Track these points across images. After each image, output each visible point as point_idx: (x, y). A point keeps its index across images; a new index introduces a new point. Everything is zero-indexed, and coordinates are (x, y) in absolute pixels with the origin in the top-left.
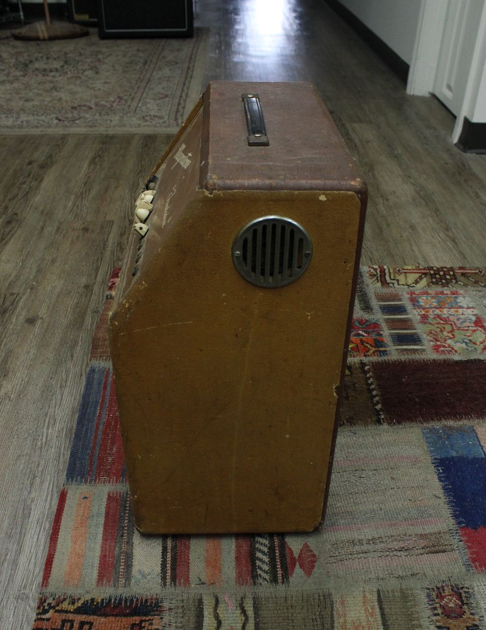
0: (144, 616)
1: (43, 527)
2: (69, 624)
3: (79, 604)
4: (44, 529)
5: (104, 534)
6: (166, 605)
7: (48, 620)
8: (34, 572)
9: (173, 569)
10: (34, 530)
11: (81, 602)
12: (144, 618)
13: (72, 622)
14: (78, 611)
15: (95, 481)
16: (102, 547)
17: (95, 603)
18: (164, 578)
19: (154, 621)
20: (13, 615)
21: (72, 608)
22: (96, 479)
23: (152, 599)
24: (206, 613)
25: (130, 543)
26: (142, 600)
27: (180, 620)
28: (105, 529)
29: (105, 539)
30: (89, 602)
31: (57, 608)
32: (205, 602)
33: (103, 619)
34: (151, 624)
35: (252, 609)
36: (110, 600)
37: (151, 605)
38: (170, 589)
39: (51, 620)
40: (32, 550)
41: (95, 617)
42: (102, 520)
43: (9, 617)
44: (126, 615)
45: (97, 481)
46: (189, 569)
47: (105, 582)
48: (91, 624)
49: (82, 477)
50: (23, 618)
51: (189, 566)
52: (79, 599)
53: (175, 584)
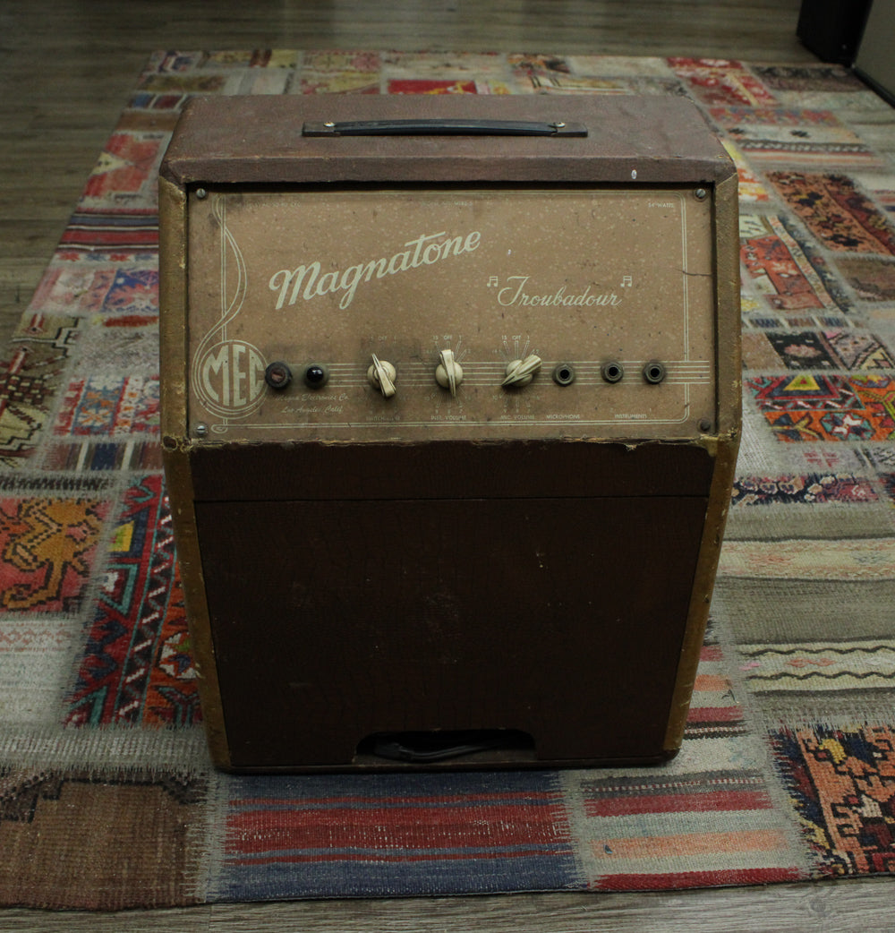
0: (800, 749)
1: (679, 908)
2: (845, 829)
3: (810, 824)
4: (682, 905)
5: (679, 810)
6: (777, 727)
7: (850, 854)
8: (771, 902)
9: (717, 724)
10: (688, 921)
11: (805, 822)
12: (803, 749)
13: (840, 828)
14: (821, 822)
15: (565, 841)
16: (703, 810)
17: (801, 805)
18: (735, 734)
19: (806, 739)
20: (852, 911)
21: (819, 832)
22: (560, 841)
23: (773, 744)
24: (774, 688)
25: (686, 778)
26: (776, 754)
27: (793, 712)
28: (668, 810)
29: (688, 808)
30: (802, 812)
31: (828, 847)
32: (757, 689)
33: (822, 793)
34: (809, 740)
35: (753, 646)
36: (789, 788)
37: (782, 743)
38: (750, 724)
39: (849, 850)
40: (729, 914)
41: (822, 801)
42: (651, 817)
43: (858, 916)
44: (806, 768)
45: (565, 838)
46: (711, 708)
47: (763, 799)
48: (833, 806)
49: (559, 861)
50: (852, 898)
51: (707, 709)
52: (803, 825)
53: (742, 721)
